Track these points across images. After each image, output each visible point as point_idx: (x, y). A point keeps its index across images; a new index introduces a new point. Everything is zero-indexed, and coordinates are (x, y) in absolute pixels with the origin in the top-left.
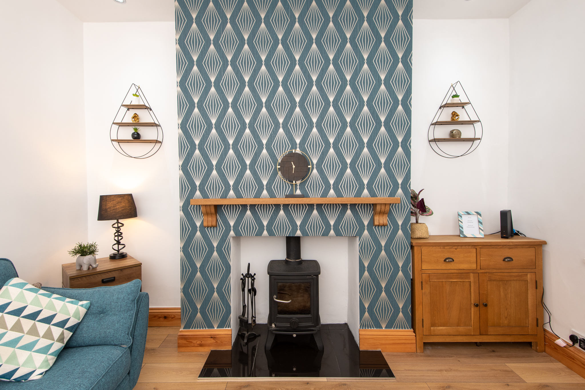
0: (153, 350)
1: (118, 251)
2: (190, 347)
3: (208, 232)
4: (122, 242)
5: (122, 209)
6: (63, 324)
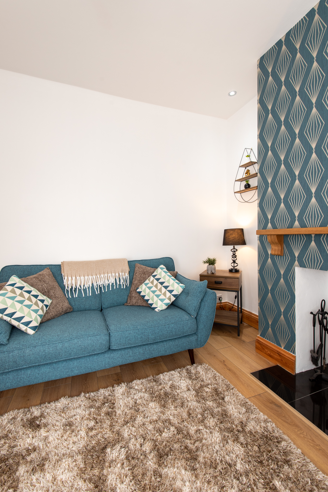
0: (244, 341)
1: (234, 267)
2: (262, 352)
3: (277, 259)
4: (237, 261)
5: (233, 238)
6: (171, 291)
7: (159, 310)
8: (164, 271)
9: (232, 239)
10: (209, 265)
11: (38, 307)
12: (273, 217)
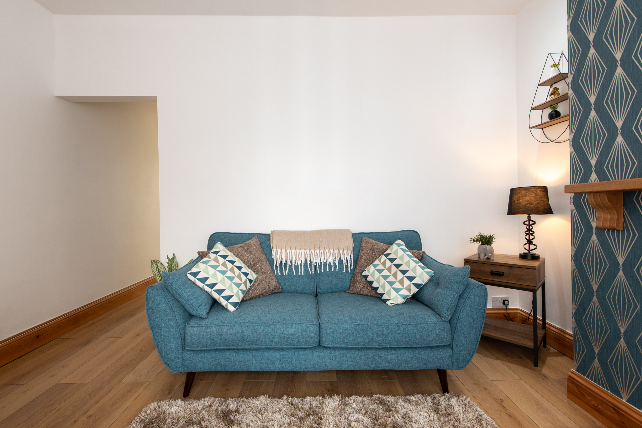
0: (545, 377)
1: (529, 250)
4: (534, 242)
5: (526, 203)
6: (411, 279)
7: (392, 304)
8: (402, 249)
9: (524, 204)
10: (482, 245)
11: (241, 280)
12: (600, 163)
